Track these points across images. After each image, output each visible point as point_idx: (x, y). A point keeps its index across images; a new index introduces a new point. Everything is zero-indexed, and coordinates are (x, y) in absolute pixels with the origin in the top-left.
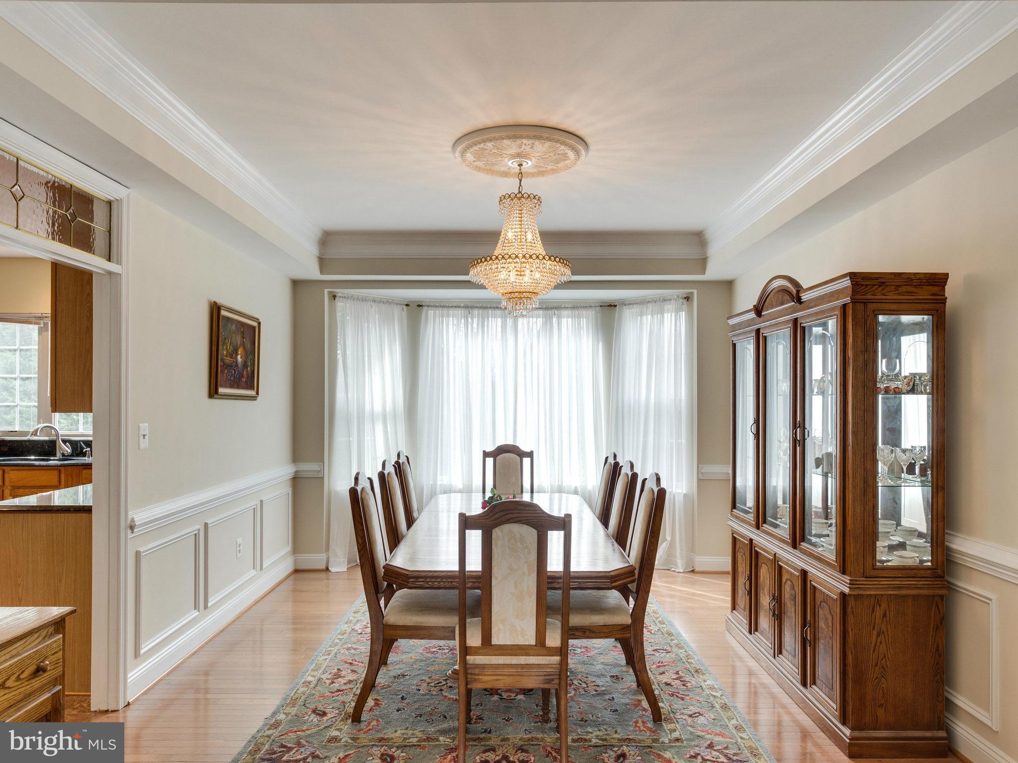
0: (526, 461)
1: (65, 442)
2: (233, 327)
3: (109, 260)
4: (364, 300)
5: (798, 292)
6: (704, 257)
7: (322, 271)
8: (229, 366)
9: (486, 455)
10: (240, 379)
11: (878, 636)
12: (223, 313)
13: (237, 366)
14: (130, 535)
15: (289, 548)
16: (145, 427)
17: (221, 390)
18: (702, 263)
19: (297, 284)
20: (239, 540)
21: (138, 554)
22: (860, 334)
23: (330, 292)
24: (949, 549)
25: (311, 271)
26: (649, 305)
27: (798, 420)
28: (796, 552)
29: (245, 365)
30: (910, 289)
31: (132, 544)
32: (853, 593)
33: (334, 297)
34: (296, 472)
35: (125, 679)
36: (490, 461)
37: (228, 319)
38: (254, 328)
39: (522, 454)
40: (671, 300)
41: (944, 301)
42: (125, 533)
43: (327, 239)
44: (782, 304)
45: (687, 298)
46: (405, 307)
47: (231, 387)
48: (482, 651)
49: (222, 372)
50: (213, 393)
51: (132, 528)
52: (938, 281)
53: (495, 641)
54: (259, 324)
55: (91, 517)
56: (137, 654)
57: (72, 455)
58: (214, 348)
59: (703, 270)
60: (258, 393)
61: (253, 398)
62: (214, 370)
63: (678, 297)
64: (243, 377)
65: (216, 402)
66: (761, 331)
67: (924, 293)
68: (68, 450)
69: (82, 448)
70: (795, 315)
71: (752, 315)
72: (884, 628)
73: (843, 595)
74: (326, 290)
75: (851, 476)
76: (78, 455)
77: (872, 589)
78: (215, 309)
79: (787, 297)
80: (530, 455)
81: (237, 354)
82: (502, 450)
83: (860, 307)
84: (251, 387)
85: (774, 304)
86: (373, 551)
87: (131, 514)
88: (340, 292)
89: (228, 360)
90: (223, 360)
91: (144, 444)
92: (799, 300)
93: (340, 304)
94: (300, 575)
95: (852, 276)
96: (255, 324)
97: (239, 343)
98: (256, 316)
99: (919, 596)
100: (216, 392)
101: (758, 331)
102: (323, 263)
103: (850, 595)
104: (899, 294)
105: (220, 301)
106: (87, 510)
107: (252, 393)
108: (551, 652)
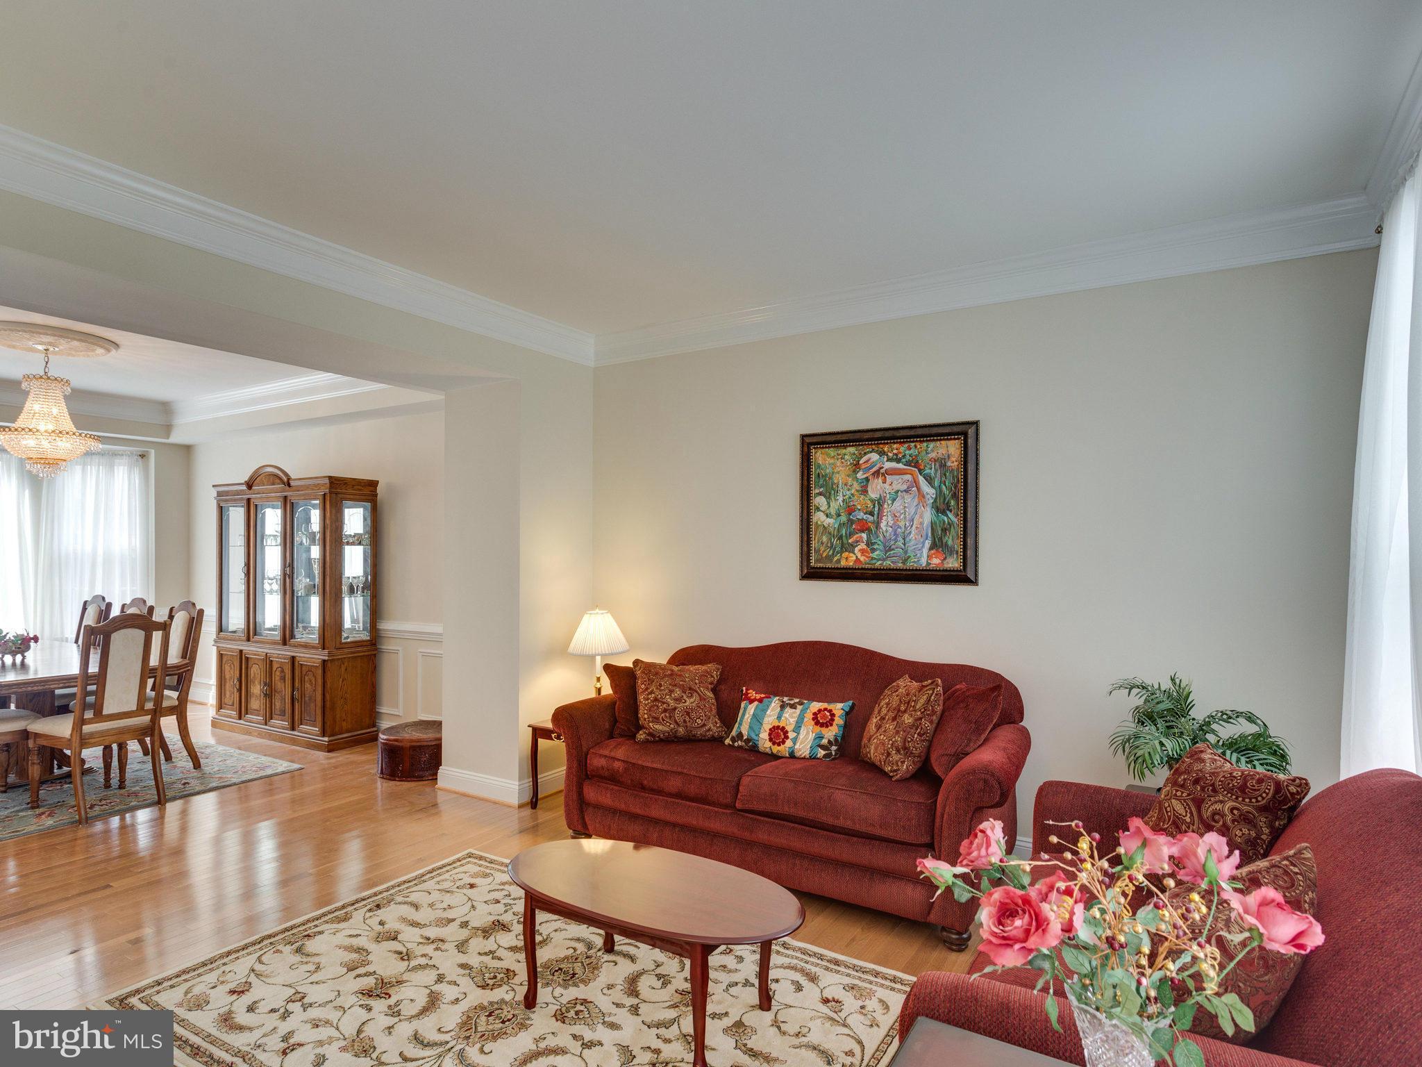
5: (289, 479)
6: (168, 424)
11: (343, 681)
18: (168, 429)
22: (334, 511)
24: (379, 630)
26: (94, 457)
27: (288, 562)
28: (286, 648)
30: (360, 487)
32: (330, 658)
40: (123, 455)
41: (376, 495)
44: (273, 484)
45: (142, 456)
48: (94, 721)
52: (373, 484)
53: (105, 712)
59: (168, 436)
63: (132, 453)
66: (252, 501)
67: (367, 491)
70: (285, 494)
71: (244, 487)
72: (346, 677)
73: (324, 661)
75: (328, 592)
77: (339, 655)
79: (278, 481)
83: (334, 496)
85: (266, 483)
92: (289, 485)
95: (330, 478)
99: (364, 656)
101: (249, 500)
103: (328, 660)
104: (353, 490)
108: (147, 712)
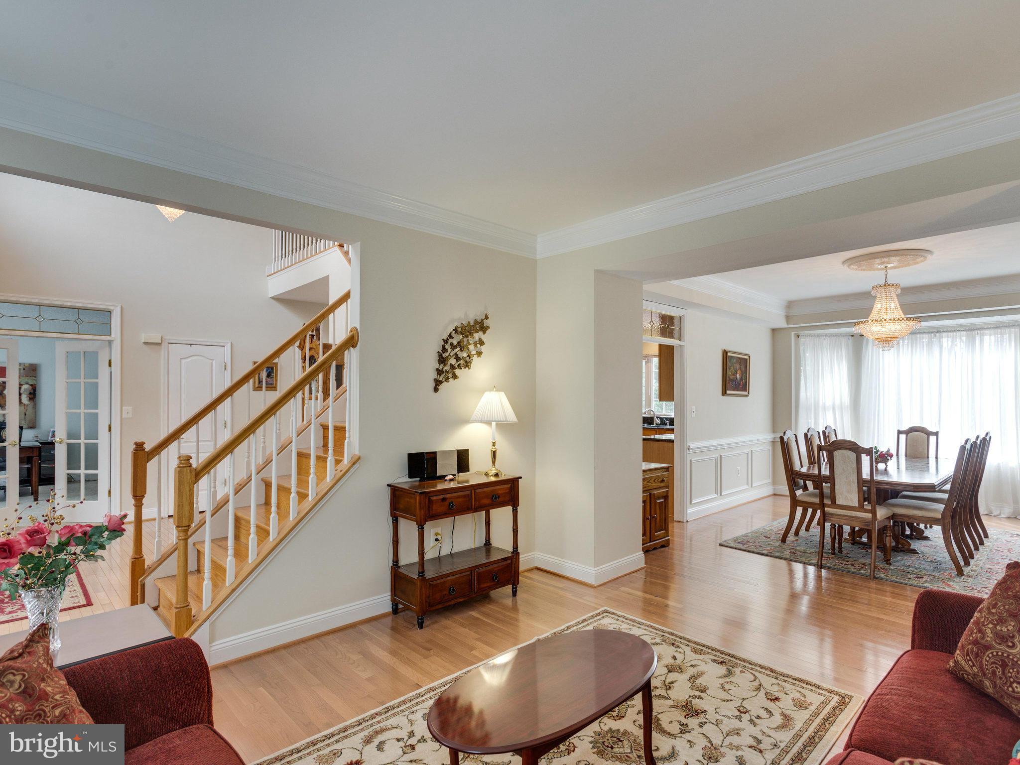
0: (933, 439)
1: (657, 418)
2: (735, 360)
3: (680, 340)
4: (819, 336)
7: (788, 323)
8: (732, 380)
9: (900, 432)
10: (738, 386)
12: (729, 354)
13: (737, 379)
14: (688, 452)
15: (770, 481)
16: (693, 408)
17: (728, 392)
19: (774, 331)
20: (739, 468)
21: (691, 461)
23: (795, 334)
25: (782, 323)
29: (741, 379)
31: (689, 457)
33: (798, 336)
34: (775, 438)
35: (687, 512)
36: (903, 437)
37: (732, 357)
38: (747, 359)
39: (928, 433)
42: (686, 451)
43: (790, 305)
46: (851, 338)
47: (734, 390)
48: (831, 506)
49: (729, 383)
50: (724, 393)
51: (689, 449)
53: (838, 502)
54: (749, 357)
55: (674, 445)
56: (691, 503)
57: (660, 425)
58: (725, 372)
60: (749, 393)
61: (747, 396)
62: (724, 382)
64: (740, 385)
65: (725, 398)
68: (659, 422)
69: (665, 422)
74: (792, 333)
76: (663, 425)
78: (725, 353)
80: (936, 434)
81: (737, 374)
82: (913, 430)
84: (745, 390)
86: (793, 465)
87: (688, 444)
88: (801, 333)
89: (732, 377)
90: (729, 378)
91: (693, 415)
93: (802, 340)
94: (776, 497)
96: (747, 357)
97: (738, 368)
98: (747, 353)
100: (726, 393)
102: (788, 318)
105: (727, 349)
106: (672, 441)
107: (746, 393)
108: (866, 511)
